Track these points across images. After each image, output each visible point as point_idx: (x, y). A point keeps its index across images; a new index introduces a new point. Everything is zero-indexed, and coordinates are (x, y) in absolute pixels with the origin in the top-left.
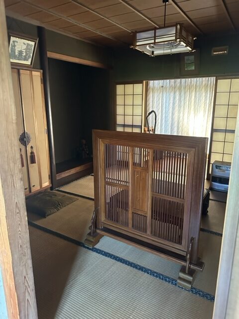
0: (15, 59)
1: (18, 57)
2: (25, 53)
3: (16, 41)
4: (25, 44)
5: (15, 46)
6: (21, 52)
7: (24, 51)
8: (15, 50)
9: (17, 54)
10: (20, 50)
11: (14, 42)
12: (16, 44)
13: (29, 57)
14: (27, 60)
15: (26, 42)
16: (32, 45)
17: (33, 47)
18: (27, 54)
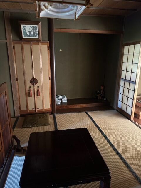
0: (27, 36)
1: (29, 35)
2: (33, 32)
3: (25, 26)
4: (31, 27)
5: (25, 29)
6: (30, 32)
7: (32, 31)
8: (26, 31)
9: (28, 33)
10: (29, 31)
11: (24, 27)
12: (25, 28)
13: (37, 34)
14: (36, 36)
15: (32, 26)
16: (36, 27)
17: (37, 28)
18: (34, 33)
